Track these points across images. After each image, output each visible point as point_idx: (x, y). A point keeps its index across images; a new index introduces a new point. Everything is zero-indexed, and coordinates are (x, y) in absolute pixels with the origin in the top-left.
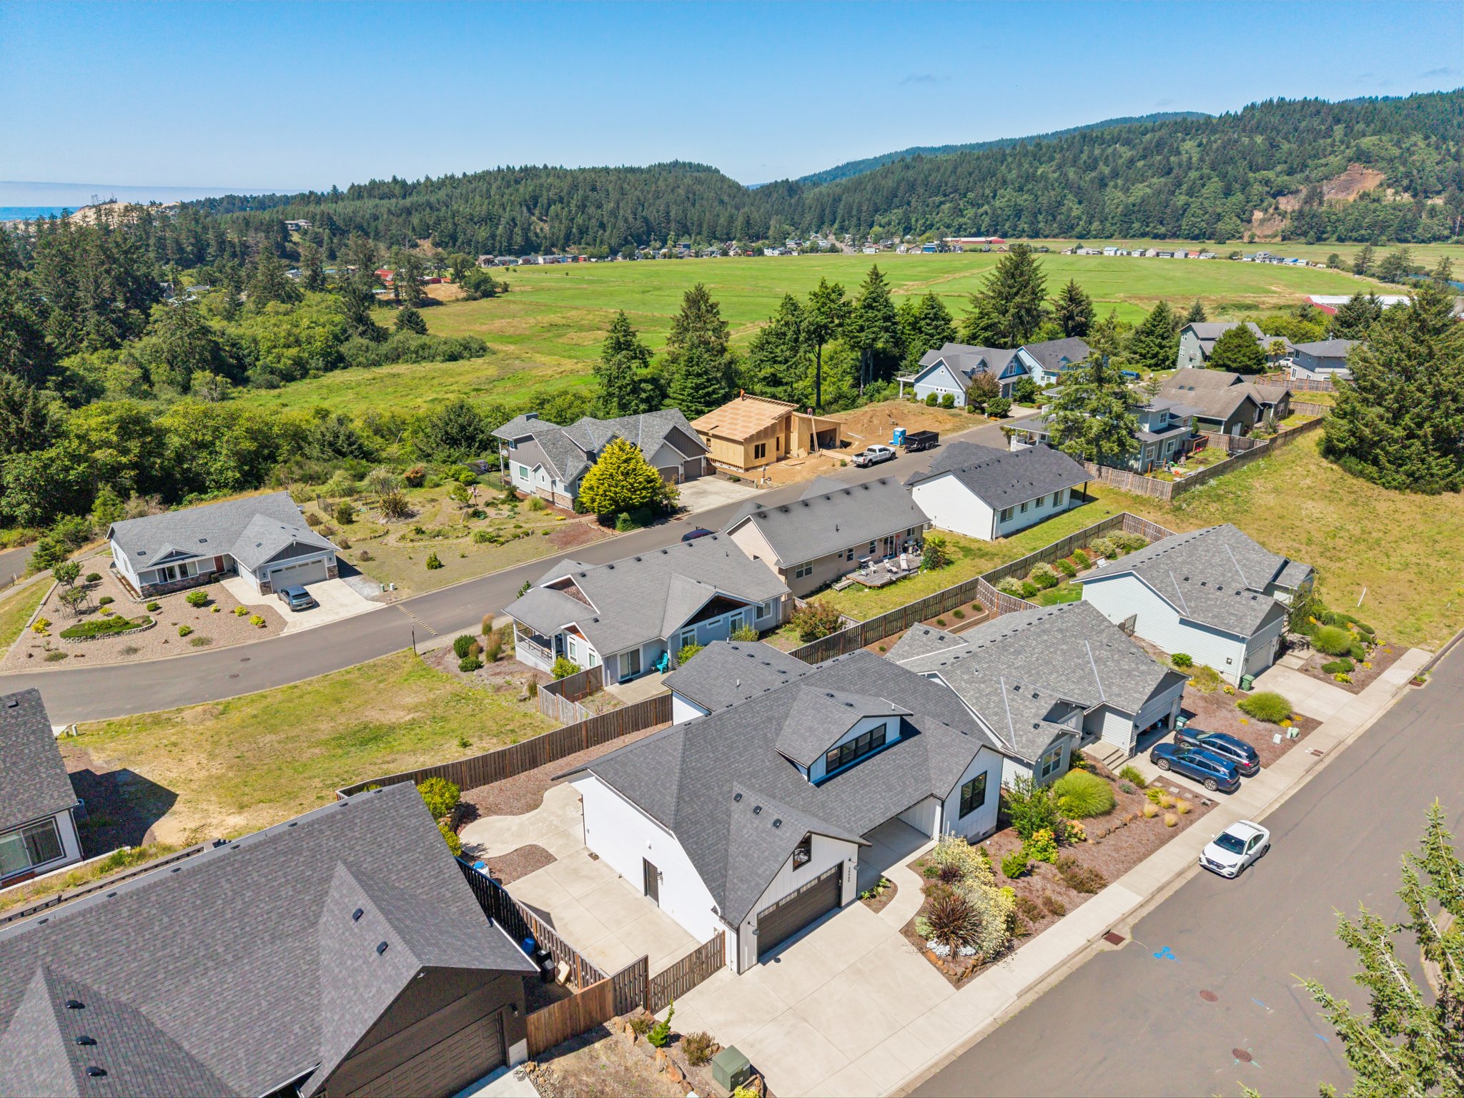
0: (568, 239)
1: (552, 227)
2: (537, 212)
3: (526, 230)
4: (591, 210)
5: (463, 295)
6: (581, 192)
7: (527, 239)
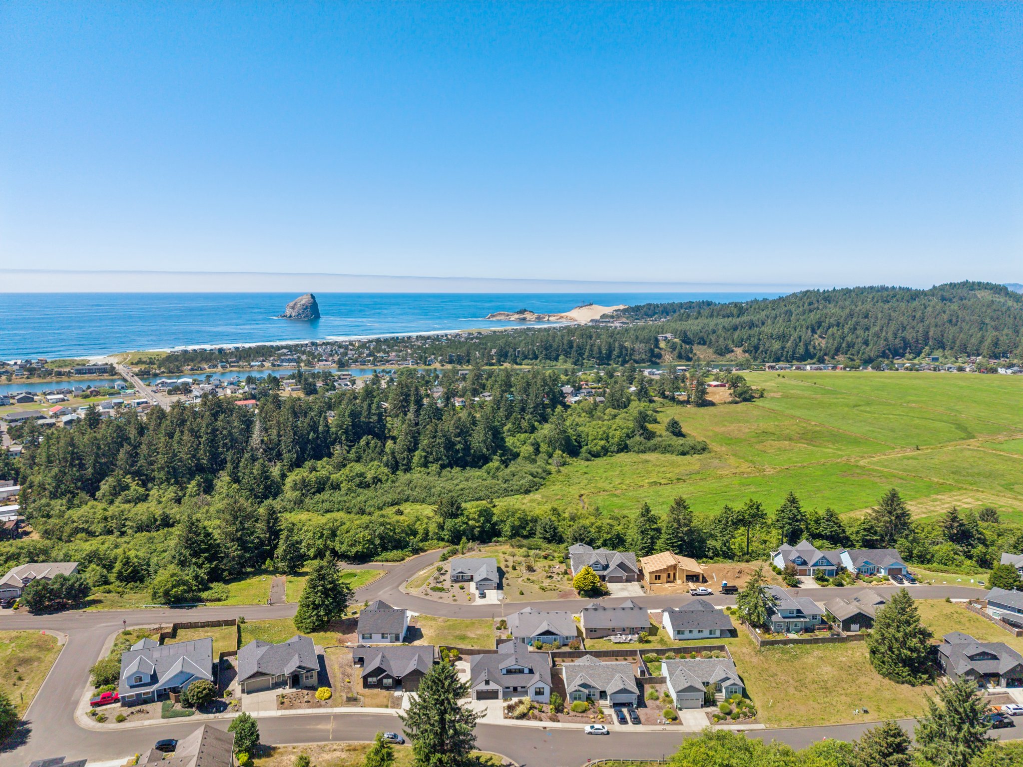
0: (837, 351)
1: (827, 343)
2: (819, 332)
3: (806, 345)
4: (860, 332)
5: (730, 399)
6: (854, 319)
7: (807, 350)
